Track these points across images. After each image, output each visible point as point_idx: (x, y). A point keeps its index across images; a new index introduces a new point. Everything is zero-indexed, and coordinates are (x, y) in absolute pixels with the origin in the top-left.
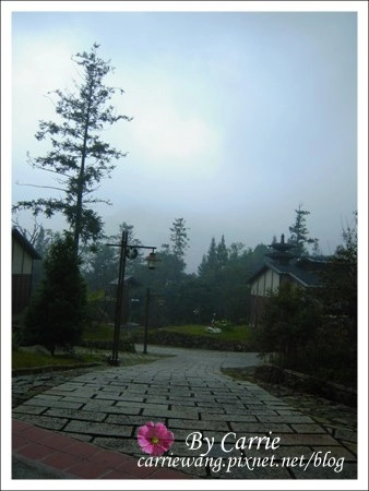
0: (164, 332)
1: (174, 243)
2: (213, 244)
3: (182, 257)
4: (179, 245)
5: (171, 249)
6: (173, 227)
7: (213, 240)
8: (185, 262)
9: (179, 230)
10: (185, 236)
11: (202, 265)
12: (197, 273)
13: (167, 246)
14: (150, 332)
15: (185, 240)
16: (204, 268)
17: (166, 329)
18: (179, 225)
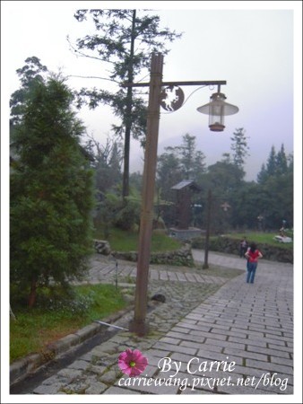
0: (227, 239)
1: (235, 152)
2: (273, 153)
3: (243, 165)
4: (240, 153)
5: (232, 157)
6: (233, 136)
7: (273, 148)
8: (244, 170)
9: (239, 140)
10: (245, 144)
11: (261, 173)
12: (256, 182)
13: (227, 155)
14: (212, 238)
15: (245, 148)
16: (263, 176)
17: (229, 236)
18: (239, 134)
